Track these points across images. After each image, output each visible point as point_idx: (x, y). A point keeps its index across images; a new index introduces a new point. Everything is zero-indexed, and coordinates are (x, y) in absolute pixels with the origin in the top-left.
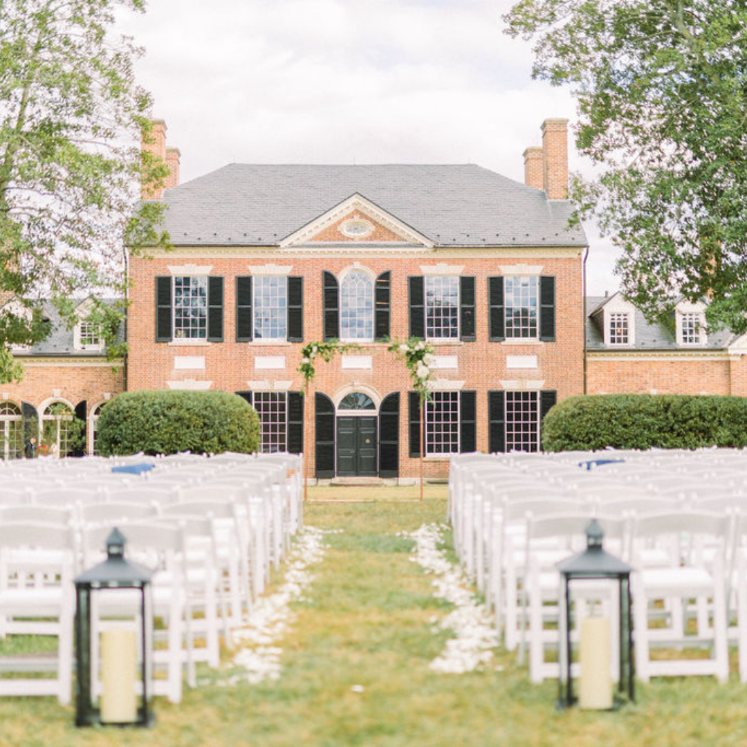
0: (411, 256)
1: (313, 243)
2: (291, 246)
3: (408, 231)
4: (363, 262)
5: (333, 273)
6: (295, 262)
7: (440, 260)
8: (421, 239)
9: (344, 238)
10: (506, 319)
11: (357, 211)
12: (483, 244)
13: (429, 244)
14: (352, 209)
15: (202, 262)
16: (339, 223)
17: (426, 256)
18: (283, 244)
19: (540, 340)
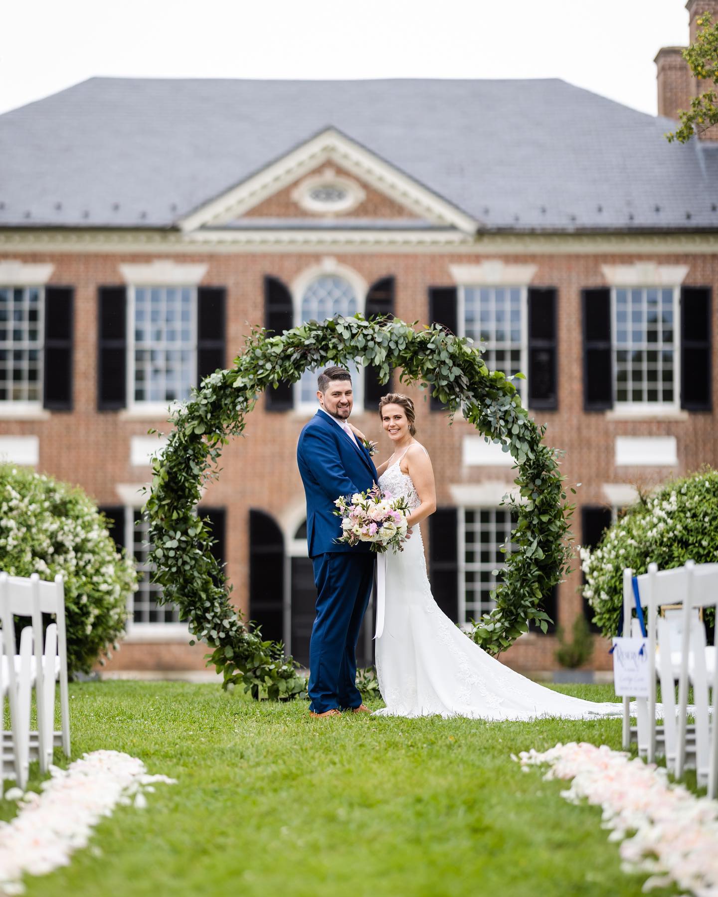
0: (435, 249)
1: (246, 222)
2: (204, 227)
3: (427, 200)
4: (342, 258)
5: (284, 277)
6: (211, 258)
7: (488, 257)
8: (451, 216)
9: (304, 213)
10: (616, 368)
11: (329, 164)
12: (571, 227)
13: (468, 226)
14: (321, 159)
15: (34, 258)
16: (296, 184)
17: (464, 249)
18: (189, 225)
19: (683, 407)
